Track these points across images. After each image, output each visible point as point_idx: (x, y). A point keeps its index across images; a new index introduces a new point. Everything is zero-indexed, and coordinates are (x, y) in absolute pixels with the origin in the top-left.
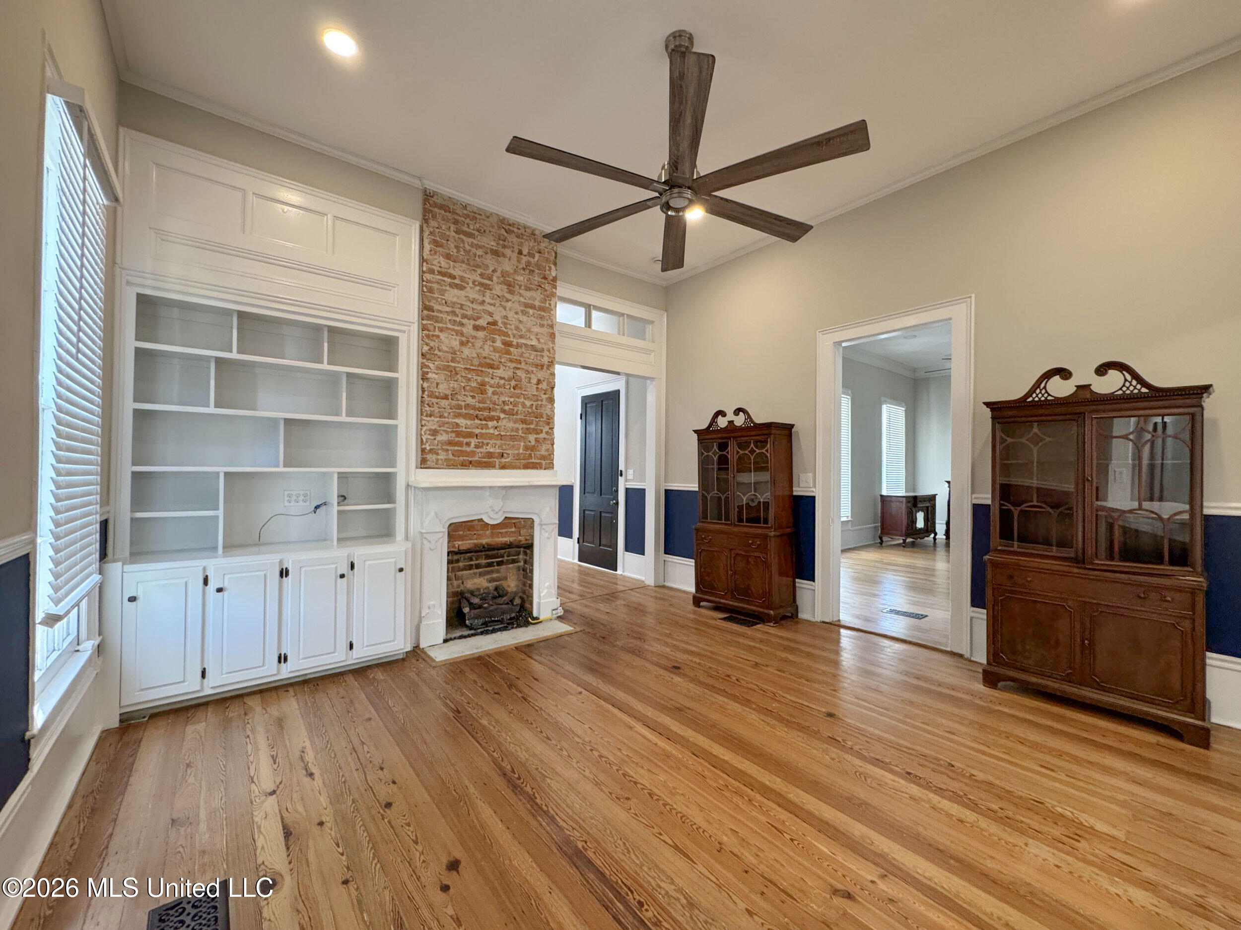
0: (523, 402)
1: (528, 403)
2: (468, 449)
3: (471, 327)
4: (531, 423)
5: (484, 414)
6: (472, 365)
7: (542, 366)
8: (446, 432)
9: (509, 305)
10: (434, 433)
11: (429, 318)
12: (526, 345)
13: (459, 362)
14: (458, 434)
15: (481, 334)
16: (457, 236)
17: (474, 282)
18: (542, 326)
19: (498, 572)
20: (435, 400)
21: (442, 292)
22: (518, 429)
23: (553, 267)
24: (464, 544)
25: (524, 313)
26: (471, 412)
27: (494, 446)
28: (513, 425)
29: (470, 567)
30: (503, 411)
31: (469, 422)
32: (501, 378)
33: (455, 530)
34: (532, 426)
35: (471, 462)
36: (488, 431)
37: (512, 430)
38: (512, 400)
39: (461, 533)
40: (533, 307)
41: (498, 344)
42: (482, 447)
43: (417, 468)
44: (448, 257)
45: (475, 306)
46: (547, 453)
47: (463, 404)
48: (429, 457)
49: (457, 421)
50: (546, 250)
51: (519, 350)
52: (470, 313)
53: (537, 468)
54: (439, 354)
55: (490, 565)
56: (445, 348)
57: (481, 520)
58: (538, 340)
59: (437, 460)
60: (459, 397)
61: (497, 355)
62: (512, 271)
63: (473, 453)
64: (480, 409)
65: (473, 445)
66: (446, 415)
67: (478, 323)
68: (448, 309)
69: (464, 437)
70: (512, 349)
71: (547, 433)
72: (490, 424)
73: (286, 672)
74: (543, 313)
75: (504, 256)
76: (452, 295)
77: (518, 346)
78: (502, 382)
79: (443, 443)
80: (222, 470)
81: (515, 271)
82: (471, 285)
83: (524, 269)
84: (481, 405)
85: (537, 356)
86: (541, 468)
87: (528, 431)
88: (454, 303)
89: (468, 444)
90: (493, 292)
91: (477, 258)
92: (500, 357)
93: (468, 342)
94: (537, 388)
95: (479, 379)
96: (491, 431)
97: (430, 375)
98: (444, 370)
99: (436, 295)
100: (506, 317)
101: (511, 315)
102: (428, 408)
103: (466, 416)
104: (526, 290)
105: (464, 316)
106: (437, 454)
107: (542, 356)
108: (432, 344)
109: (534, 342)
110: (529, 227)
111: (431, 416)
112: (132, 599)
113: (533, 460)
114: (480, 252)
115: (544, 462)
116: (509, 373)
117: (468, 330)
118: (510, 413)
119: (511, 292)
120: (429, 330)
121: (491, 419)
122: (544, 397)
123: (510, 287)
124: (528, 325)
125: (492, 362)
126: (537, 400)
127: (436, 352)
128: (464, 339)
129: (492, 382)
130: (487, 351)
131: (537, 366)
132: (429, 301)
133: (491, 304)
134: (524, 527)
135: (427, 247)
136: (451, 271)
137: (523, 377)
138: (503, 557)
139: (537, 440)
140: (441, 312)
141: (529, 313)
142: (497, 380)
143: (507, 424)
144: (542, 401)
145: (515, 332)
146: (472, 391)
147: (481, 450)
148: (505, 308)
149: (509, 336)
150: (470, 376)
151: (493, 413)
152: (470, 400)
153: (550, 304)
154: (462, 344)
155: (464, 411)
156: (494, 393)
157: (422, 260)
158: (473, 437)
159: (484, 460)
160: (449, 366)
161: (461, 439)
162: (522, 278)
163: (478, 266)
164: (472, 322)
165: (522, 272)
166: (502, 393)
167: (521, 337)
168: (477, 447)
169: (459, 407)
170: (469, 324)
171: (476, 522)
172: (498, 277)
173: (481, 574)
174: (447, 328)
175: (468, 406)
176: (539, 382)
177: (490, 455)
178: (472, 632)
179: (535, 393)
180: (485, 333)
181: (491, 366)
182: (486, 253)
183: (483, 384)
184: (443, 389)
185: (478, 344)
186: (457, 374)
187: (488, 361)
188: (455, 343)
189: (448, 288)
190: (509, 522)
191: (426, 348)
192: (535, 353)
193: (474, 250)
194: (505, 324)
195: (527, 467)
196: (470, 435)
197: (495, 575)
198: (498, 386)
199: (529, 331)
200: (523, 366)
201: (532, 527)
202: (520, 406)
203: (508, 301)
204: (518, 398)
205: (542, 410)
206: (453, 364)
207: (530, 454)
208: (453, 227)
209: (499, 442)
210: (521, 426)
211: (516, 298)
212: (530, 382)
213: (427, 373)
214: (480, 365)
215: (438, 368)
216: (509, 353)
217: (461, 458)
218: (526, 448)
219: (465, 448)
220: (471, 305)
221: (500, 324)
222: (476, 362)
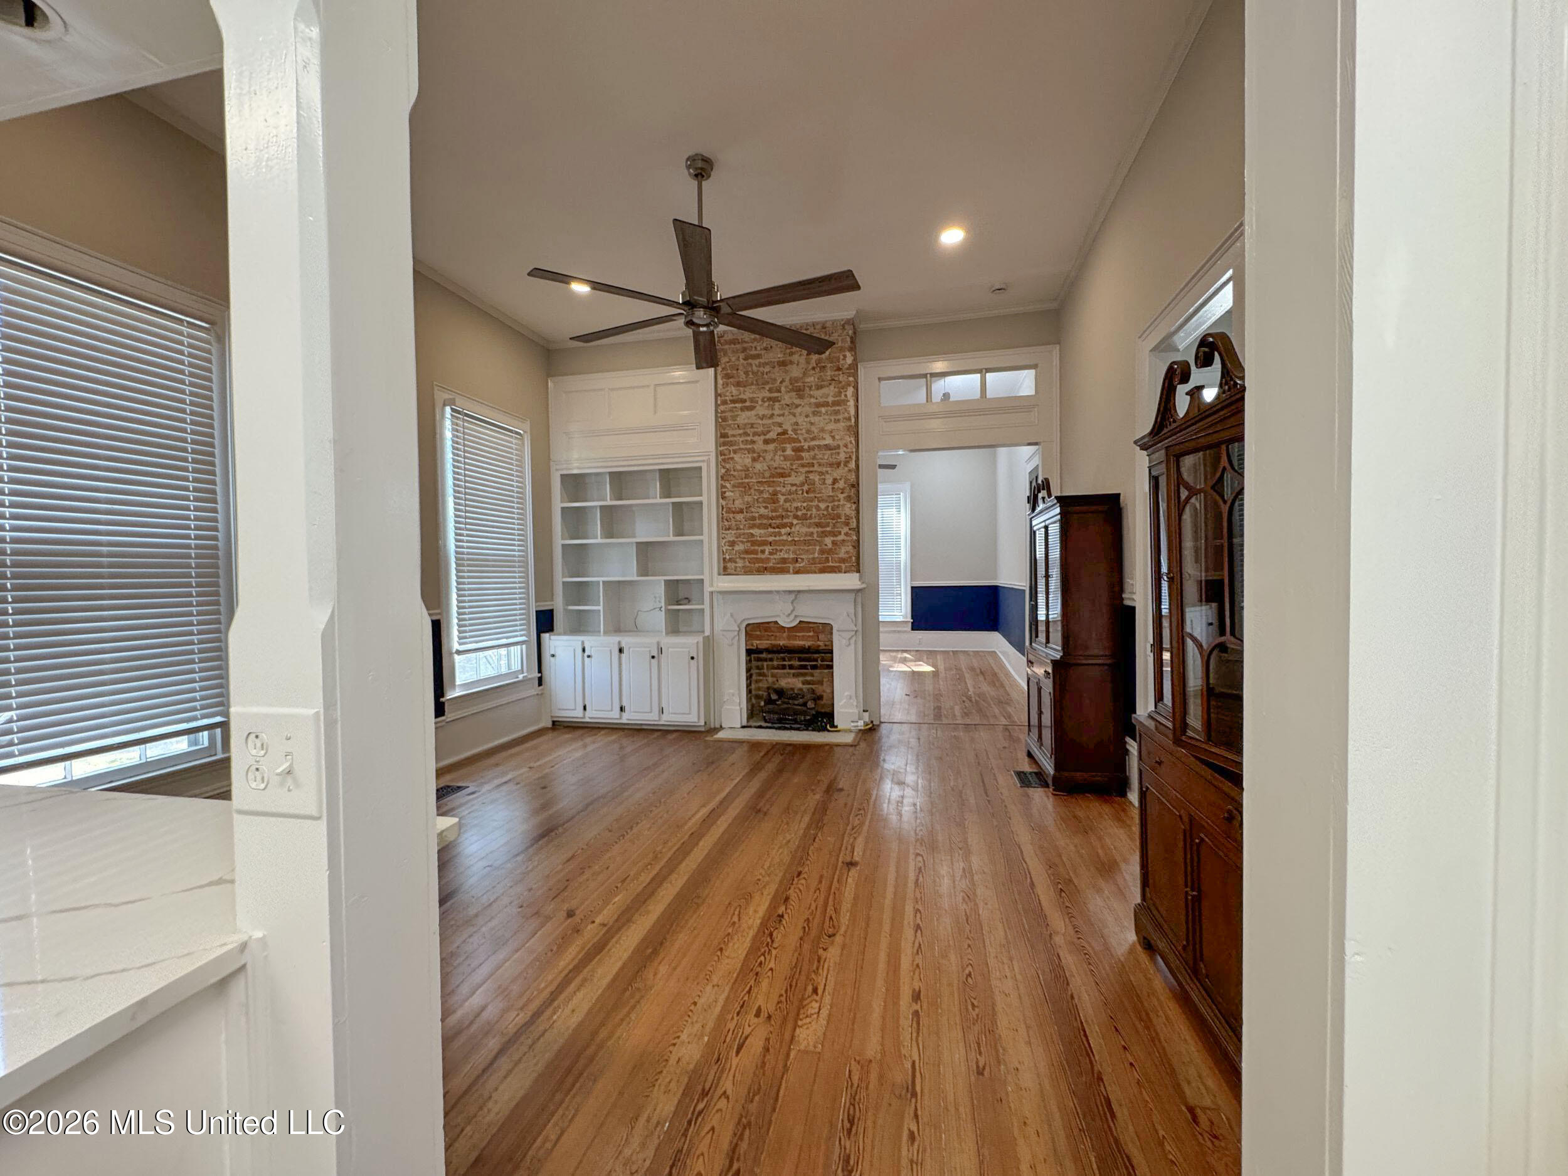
0: (818, 506)
1: (822, 506)
2: (763, 556)
3: (761, 442)
4: (827, 525)
5: (777, 522)
6: (764, 478)
7: (838, 464)
8: (742, 542)
9: (799, 409)
10: (732, 544)
11: (724, 444)
12: (819, 447)
13: (752, 478)
14: (753, 543)
15: (771, 447)
16: (745, 362)
17: (763, 400)
18: (837, 421)
19: (812, 675)
20: (731, 515)
21: (734, 418)
22: (812, 533)
23: (848, 354)
24: (764, 644)
25: (815, 414)
26: (765, 521)
27: (787, 552)
28: (808, 530)
29: (784, 667)
30: (796, 517)
31: (762, 531)
32: (792, 485)
33: (753, 630)
34: (828, 529)
35: (766, 569)
36: (781, 538)
37: (806, 535)
38: (805, 504)
39: (758, 633)
40: (826, 404)
41: (789, 452)
42: (776, 554)
43: (719, 574)
44: (738, 384)
45: (765, 422)
46: (847, 556)
47: (757, 515)
48: (729, 565)
49: (751, 531)
50: (840, 338)
51: (812, 453)
52: (760, 429)
53: (835, 572)
54: (735, 473)
55: (804, 667)
56: (739, 467)
57: (776, 623)
58: (833, 437)
59: (736, 567)
60: (753, 510)
61: (788, 463)
62: (801, 375)
63: (768, 559)
64: (772, 518)
65: (767, 553)
66: (742, 527)
67: (768, 436)
68: (741, 431)
69: (759, 545)
70: (803, 454)
71: (846, 534)
72: (783, 531)
73: (625, 718)
74: (837, 408)
75: (791, 363)
76: (744, 417)
77: (810, 449)
78: (794, 488)
79: (740, 552)
80: (601, 579)
81: (805, 374)
82: (760, 403)
83: (814, 369)
84: (774, 514)
85: (832, 454)
86: (840, 572)
87: (824, 534)
88: (745, 425)
89: (763, 552)
90: (783, 402)
91: (765, 376)
92: (791, 464)
93: (759, 456)
94: (833, 488)
95: (771, 489)
96: (785, 538)
97: (727, 494)
98: (738, 487)
99: (730, 422)
100: (797, 424)
101: (800, 420)
102: (726, 523)
103: (760, 526)
104: (818, 389)
105: (755, 434)
106: (736, 562)
107: (838, 453)
108: (728, 466)
109: (828, 441)
110: (818, 323)
111: (729, 529)
112: (553, 656)
113: (831, 564)
114: (767, 369)
115: (843, 566)
116: (802, 478)
117: (759, 445)
118: (804, 518)
119: (801, 397)
120: (724, 455)
121: (784, 526)
122: (841, 496)
123: (799, 392)
124: (822, 425)
125: (782, 471)
126: (833, 501)
127: (732, 473)
128: (755, 455)
129: (784, 490)
130: (778, 461)
131: (831, 465)
132: (724, 429)
133: (779, 415)
134: (823, 632)
135: (720, 382)
136: (742, 396)
137: (817, 479)
138: (817, 661)
139: (834, 543)
140: (734, 436)
141: (820, 412)
142: (789, 488)
143: (800, 530)
144: (839, 501)
145: (806, 436)
146: (764, 502)
147: (775, 556)
148: (794, 415)
149: (800, 442)
150: (762, 488)
151: (785, 521)
152: (762, 511)
153: (846, 396)
154: (754, 460)
155: (758, 521)
156: (786, 501)
157: (717, 395)
158: (766, 545)
159: (779, 566)
160: (742, 483)
161: (756, 548)
162: (812, 379)
163: (768, 383)
164: (762, 437)
165: (812, 372)
166: (794, 500)
167: (813, 439)
168: (771, 553)
169: (754, 518)
170: (760, 440)
171: (772, 625)
172: (786, 387)
173: (794, 675)
174: (740, 449)
175: (761, 516)
176: (835, 481)
177: (784, 561)
178: (769, 725)
179: (831, 494)
180: (775, 444)
181: (782, 475)
182: (774, 367)
183: (775, 494)
184: (738, 504)
185: (768, 457)
186: (750, 488)
187: (779, 471)
188: (748, 461)
189: (740, 413)
190: (803, 626)
191: (723, 471)
192: (829, 452)
193: (761, 369)
194: (795, 431)
195: (823, 571)
196: (764, 543)
197: (809, 678)
198: (790, 493)
199: (822, 430)
200: (816, 468)
201: (831, 633)
202: (814, 510)
203: (797, 406)
204: (812, 501)
205: (840, 511)
206: (747, 481)
207: (827, 558)
208: (742, 356)
209: (792, 548)
210: (815, 530)
211: (806, 401)
212: (824, 483)
213: (725, 492)
214: (772, 476)
215: (734, 486)
216: (802, 458)
217: (757, 565)
218: (822, 552)
219: (760, 556)
220: (761, 422)
221: (790, 432)
222: (767, 474)
